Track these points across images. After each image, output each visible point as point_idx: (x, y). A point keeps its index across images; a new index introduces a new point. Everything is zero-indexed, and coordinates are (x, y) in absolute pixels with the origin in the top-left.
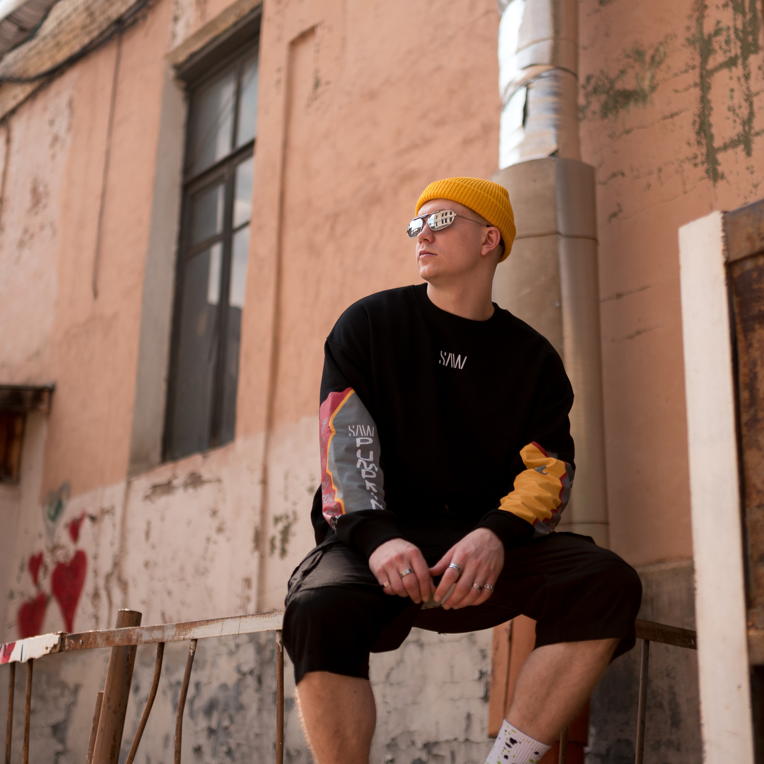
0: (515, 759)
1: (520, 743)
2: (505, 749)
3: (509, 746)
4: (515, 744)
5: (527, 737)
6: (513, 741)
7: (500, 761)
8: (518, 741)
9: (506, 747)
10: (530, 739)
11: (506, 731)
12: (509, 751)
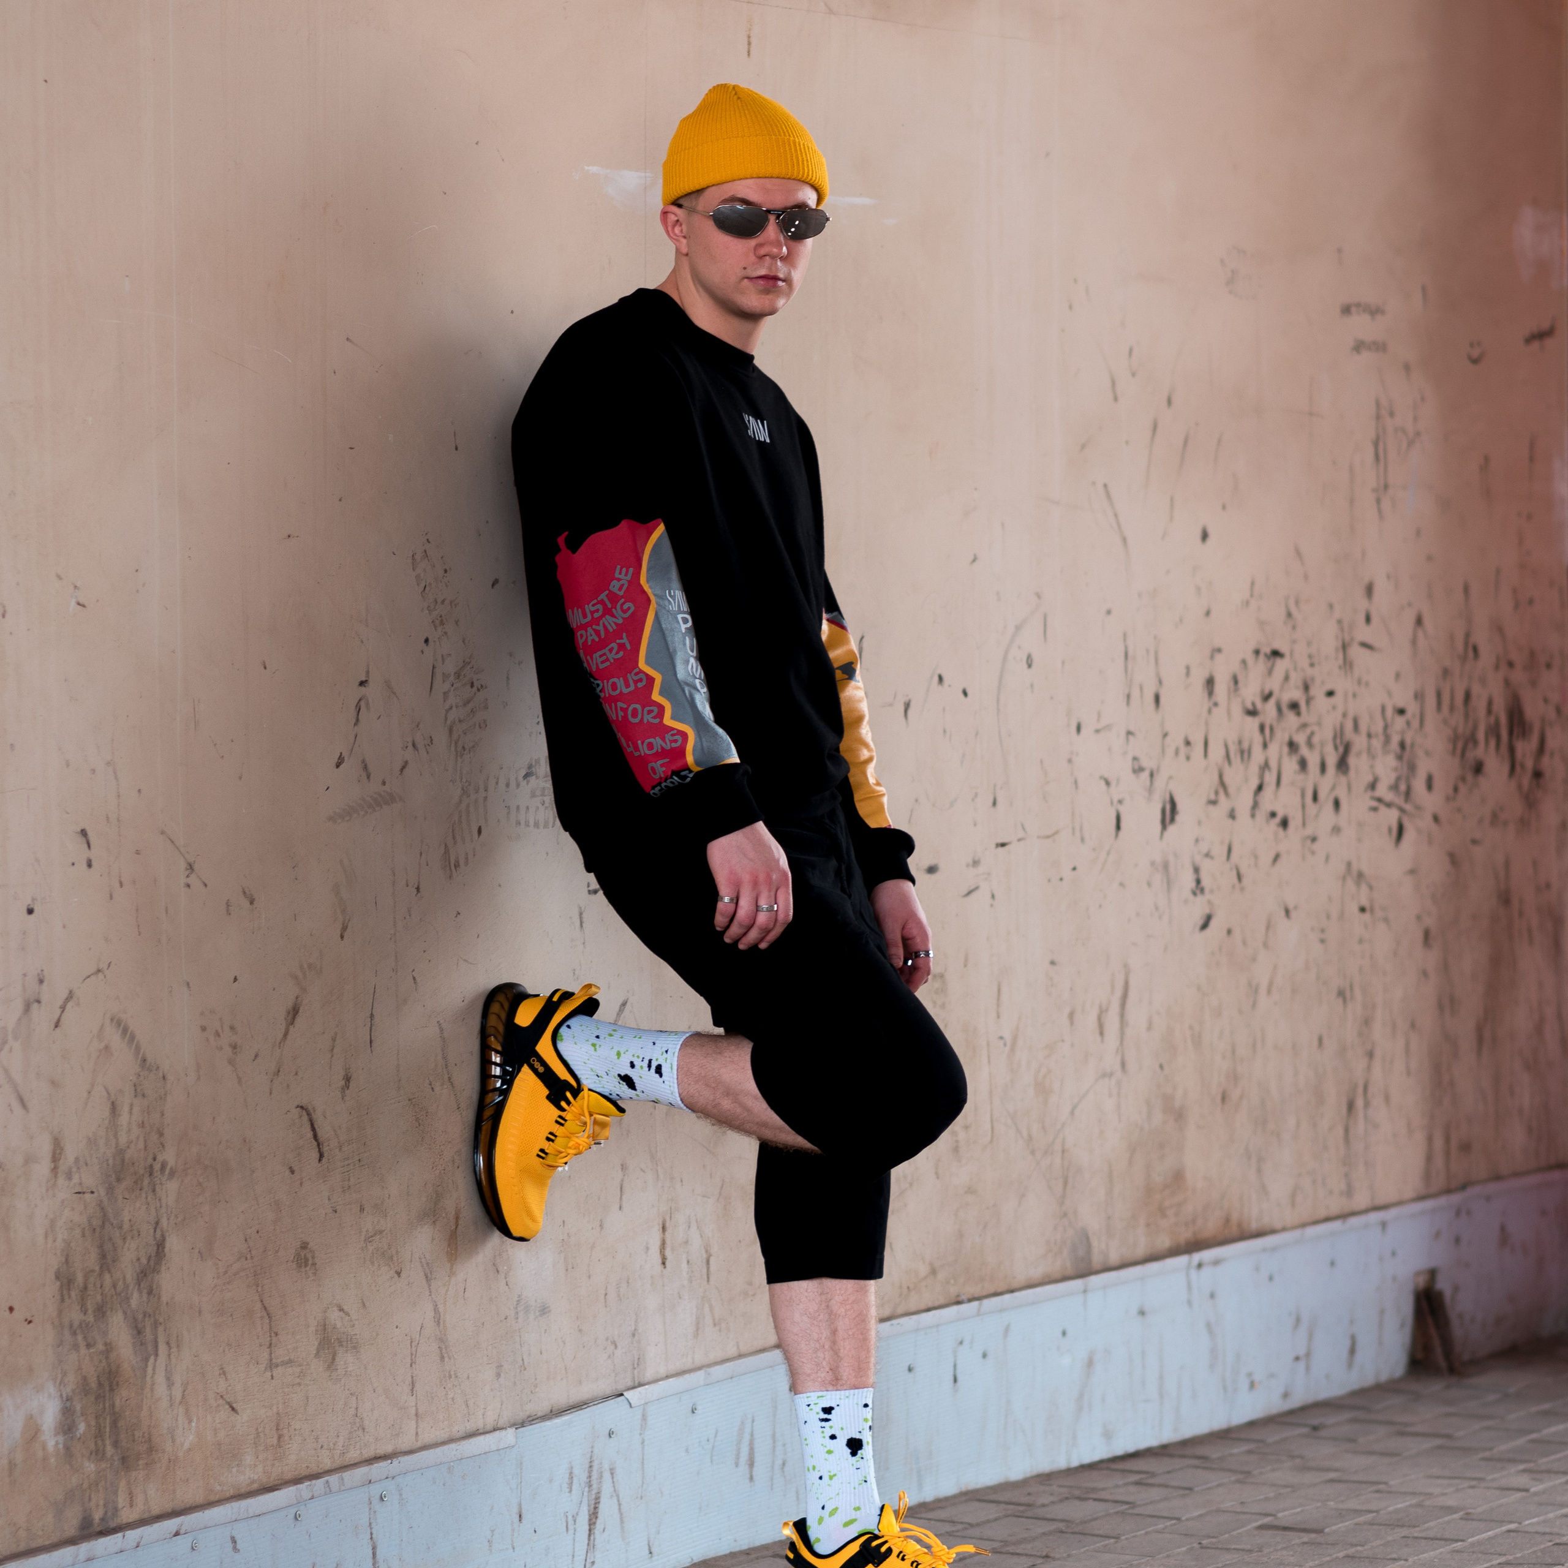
0: (845, 1431)
1: (838, 1405)
2: (824, 1427)
3: (827, 1420)
4: (833, 1412)
5: (843, 1392)
6: (828, 1410)
7: (828, 1448)
8: (833, 1405)
9: (824, 1424)
10: (847, 1392)
11: (809, 1405)
12: (831, 1427)
